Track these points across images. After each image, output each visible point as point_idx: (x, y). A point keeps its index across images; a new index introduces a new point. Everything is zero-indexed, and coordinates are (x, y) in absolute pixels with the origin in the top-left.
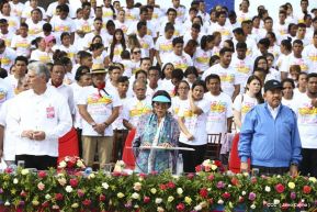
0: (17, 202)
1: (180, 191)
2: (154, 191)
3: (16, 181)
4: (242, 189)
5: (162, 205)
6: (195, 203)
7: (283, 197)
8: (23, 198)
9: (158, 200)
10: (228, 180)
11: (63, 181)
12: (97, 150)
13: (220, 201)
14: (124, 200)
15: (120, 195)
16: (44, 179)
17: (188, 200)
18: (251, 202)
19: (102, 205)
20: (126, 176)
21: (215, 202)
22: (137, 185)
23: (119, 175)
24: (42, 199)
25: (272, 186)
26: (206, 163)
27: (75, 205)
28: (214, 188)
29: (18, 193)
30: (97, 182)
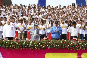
0: (7, 46)
1: (39, 44)
2: (34, 44)
3: (6, 42)
4: (52, 43)
5: (36, 47)
6: (42, 46)
7: (60, 44)
8: (8, 46)
9: (35, 46)
10: (49, 41)
11: (16, 42)
12: (21, 36)
13: (48, 46)
14: (28, 46)
15: (27, 45)
16: (12, 42)
17: (41, 45)
18: (54, 46)
19: (24, 47)
20: (29, 41)
21: (47, 46)
22: (31, 43)
23: (27, 41)
24: (12, 46)
25: (58, 42)
26: (44, 38)
27: (18, 47)
28: (46, 43)
29: (7, 45)
30: (23, 42)
